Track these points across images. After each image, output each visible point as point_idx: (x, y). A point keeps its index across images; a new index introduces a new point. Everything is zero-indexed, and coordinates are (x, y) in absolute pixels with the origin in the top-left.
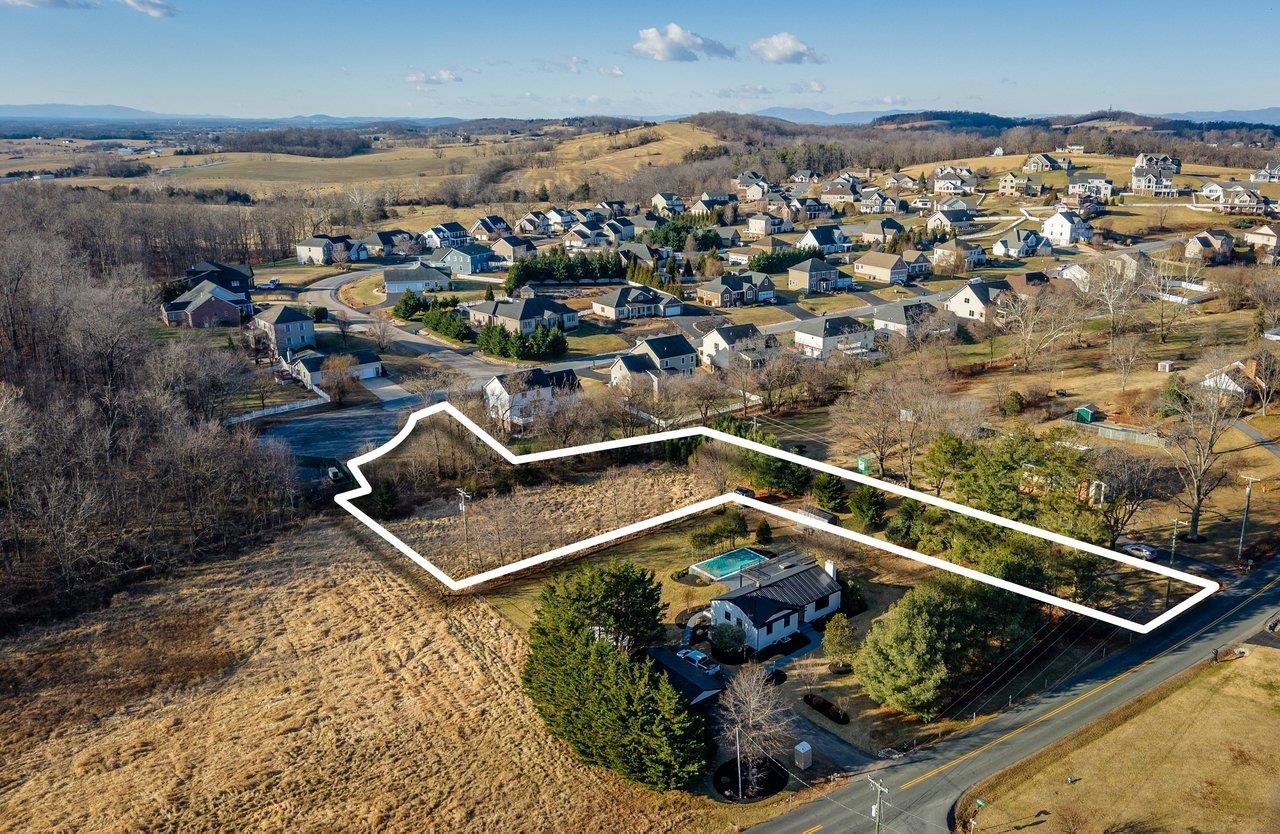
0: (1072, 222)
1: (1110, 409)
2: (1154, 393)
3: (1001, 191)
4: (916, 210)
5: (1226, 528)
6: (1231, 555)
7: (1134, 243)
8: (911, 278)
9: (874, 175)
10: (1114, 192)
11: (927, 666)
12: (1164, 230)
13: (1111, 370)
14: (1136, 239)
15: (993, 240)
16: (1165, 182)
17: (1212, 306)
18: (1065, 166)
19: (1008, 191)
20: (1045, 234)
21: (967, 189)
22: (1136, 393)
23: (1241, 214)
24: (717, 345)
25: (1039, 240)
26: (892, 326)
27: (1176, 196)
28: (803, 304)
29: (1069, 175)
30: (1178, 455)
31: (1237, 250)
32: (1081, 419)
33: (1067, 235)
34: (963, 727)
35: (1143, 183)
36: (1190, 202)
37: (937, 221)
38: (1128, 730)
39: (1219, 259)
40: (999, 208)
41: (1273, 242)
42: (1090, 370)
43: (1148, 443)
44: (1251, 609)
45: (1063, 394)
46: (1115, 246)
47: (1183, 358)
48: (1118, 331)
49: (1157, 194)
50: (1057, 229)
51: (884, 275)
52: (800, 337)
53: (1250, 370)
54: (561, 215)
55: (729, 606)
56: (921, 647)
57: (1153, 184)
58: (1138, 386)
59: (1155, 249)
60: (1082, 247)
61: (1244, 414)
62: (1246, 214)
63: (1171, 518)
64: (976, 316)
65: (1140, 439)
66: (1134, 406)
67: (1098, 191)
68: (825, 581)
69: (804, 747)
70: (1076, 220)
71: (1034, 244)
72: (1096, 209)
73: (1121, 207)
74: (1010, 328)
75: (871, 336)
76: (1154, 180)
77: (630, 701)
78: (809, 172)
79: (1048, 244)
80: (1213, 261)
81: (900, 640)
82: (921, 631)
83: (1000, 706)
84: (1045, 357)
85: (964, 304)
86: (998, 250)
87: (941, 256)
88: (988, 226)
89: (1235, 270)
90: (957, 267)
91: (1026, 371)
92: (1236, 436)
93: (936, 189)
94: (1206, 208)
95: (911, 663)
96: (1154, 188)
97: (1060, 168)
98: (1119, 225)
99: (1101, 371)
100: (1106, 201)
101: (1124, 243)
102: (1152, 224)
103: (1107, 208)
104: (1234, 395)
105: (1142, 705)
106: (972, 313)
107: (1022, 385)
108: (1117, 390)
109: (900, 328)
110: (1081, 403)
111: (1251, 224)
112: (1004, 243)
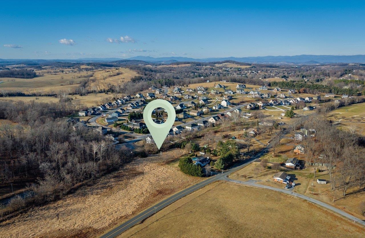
0: (227, 102)
1: (237, 137)
2: (243, 134)
3: (211, 93)
4: (196, 98)
5: (252, 151)
6: (252, 154)
7: (238, 105)
8: (200, 114)
9: (182, 87)
10: (233, 93)
11: (222, 165)
12: (243, 102)
13: (236, 131)
14: (238, 104)
15: (213, 106)
16: (243, 91)
17: (252, 118)
18: (223, 87)
19: (213, 93)
20: (222, 104)
21: (205, 93)
22: (240, 134)
23: (257, 98)
24: (176, 130)
25: (221, 106)
26: (201, 125)
27: (245, 94)
28: (183, 120)
29: (224, 89)
30: (246, 143)
31: (256, 106)
32: (233, 138)
33: (226, 105)
34: (226, 171)
35: (239, 92)
36: (248, 95)
37: (201, 102)
38: (242, 169)
39: (253, 108)
40: (212, 98)
41: (262, 105)
42: (233, 131)
43: (242, 141)
44: (254, 159)
45: (230, 135)
46: (235, 106)
47: (247, 128)
48: (237, 124)
49: (241, 94)
50: (224, 103)
51: (196, 114)
52: (187, 127)
53: (256, 130)
54: (121, 101)
55: (198, 162)
56: (222, 163)
57: (241, 92)
58: (241, 133)
59: (242, 107)
60: (229, 107)
61: (255, 137)
62: (258, 98)
63: (246, 150)
64: (214, 122)
65: (241, 141)
66: (240, 136)
67: (230, 93)
68: (207, 159)
69: (212, 173)
70: (227, 101)
71: (221, 107)
72: (231, 98)
73: (235, 97)
74: (220, 124)
75: (198, 126)
76: (241, 91)
77: (196, 168)
78: (166, 86)
79: (223, 107)
80: (252, 109)
81: (220, 162)
82: (222, 161)
83: (230, 169)
84: (226, 129)
85: (212, 120)
86: (214, 108)
87: (205, 110)
88: (211, 102)
89: (255, 111)
90: (208, 112)
91: (224, 131)
92: (254, 140)
93: (198, 93)
94: (250, 96)
95: (221, 164)
96: (241, 93)
97: (222, 87)
98: (235, 101)
99: (235, 131)
100: (232, 96)
101: (236, 105)
102: (241, 101)
103: (233, 97)
104: (254, 134)
105: (243, 167)
106: (213, 122)
107: (224, 134)
108: (238, 134)
109: (202, 125)
110: (233, 136)
111: (258, 100)
112: (215, 107)
